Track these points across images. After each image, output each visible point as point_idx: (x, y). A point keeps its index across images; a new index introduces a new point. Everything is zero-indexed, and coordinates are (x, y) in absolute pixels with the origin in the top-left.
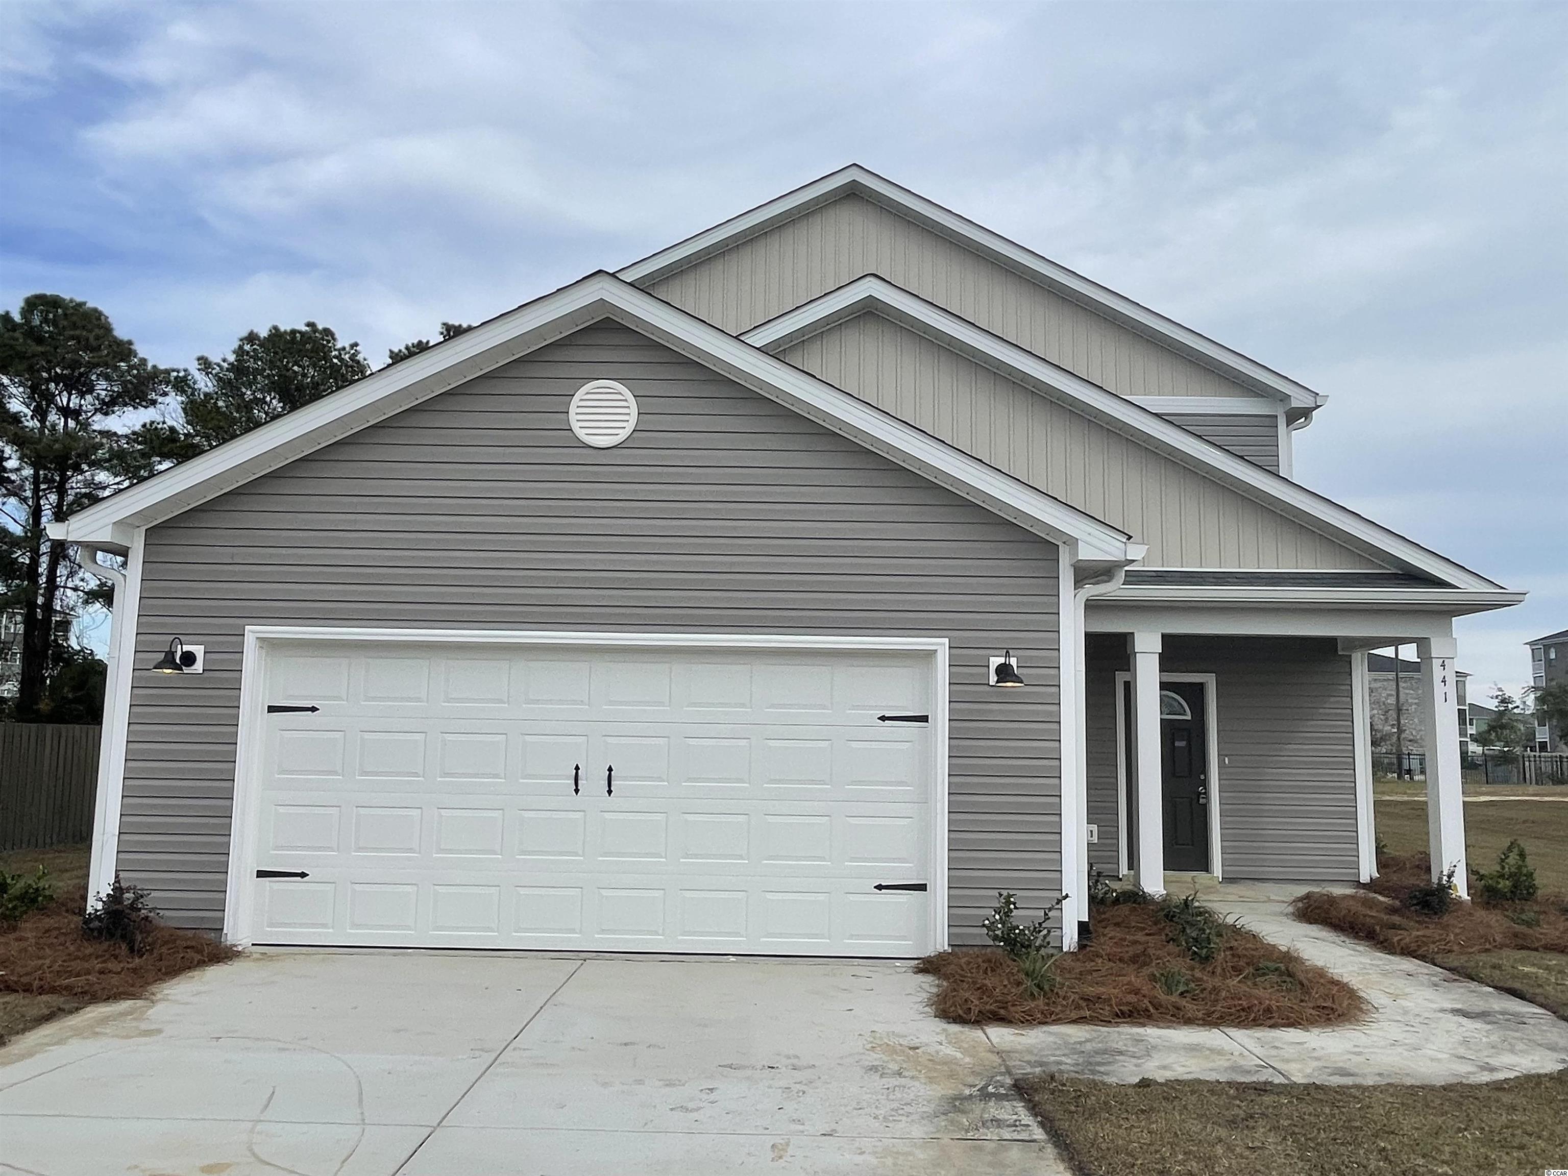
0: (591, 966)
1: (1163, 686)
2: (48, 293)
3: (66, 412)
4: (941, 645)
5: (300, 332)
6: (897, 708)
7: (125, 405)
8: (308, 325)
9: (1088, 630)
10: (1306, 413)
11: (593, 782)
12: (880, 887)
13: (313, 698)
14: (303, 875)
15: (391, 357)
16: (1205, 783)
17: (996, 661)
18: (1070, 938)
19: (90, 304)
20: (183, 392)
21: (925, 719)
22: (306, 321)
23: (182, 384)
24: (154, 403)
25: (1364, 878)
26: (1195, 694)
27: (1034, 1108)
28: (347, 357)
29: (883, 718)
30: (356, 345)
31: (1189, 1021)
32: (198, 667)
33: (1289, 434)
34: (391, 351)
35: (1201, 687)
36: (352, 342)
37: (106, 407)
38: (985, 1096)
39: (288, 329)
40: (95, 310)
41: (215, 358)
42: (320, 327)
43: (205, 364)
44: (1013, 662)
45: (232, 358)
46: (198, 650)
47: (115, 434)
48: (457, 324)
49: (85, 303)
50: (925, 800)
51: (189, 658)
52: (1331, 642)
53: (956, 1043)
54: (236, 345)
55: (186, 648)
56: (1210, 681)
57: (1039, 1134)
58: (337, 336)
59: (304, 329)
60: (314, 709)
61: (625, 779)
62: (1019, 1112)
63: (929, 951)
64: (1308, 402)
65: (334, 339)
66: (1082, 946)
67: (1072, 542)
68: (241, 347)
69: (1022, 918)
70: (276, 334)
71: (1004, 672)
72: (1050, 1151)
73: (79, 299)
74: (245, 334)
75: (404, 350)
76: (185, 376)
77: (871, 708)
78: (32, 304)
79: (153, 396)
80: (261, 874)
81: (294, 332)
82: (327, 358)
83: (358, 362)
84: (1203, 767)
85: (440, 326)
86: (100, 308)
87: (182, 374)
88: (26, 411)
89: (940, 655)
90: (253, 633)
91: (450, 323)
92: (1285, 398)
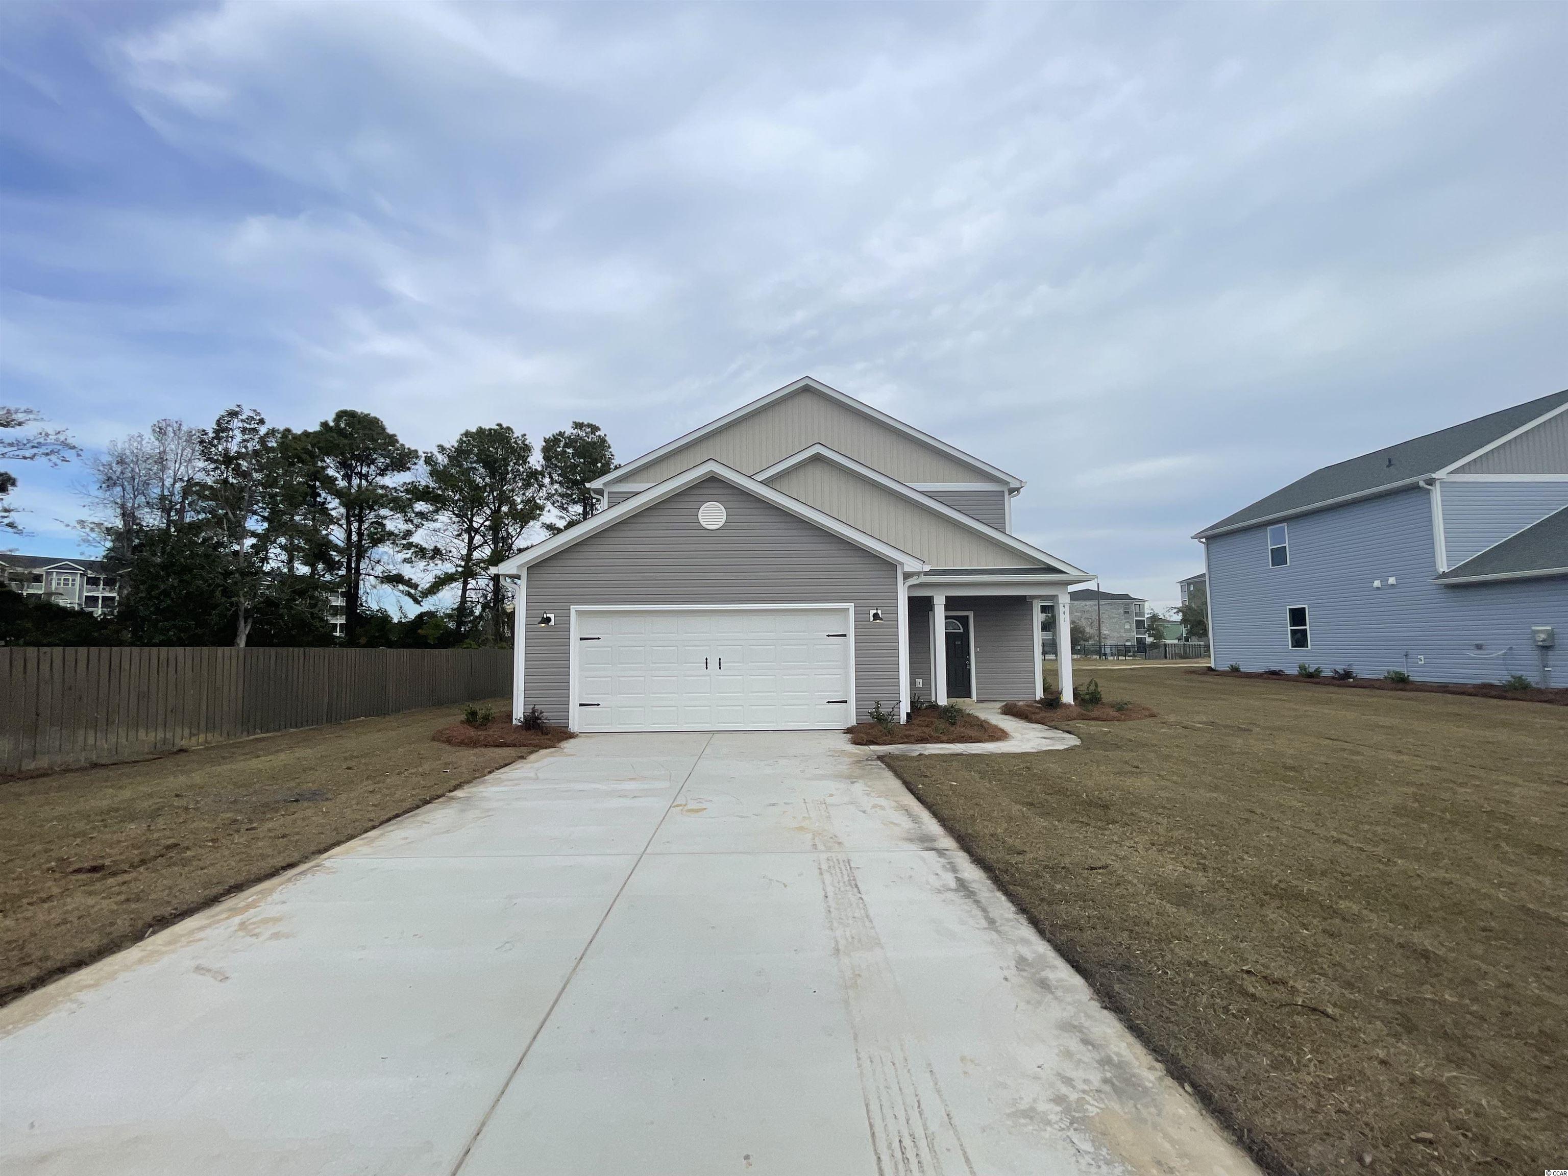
0: (717, 736)
1: (946, 617)
2: (348, 409)
3: (361, 476)
4: (851, 606)
5: (494, 430)
6: (833, 632)
7: (393, 470)
8: (498, 425)
9: (911, 595)
10: (1018, 490)
11: (714, 664)
12: (829, 702)
13: (599, 634)
14: (598, 705)
15: (545, 442)
16: (969, 660)
17: (873, 612)
18: (903, 718)
19: (372, 415)
20: (430, 464)
21: (845, 635)
22: (497, 423)
23: (429, 460)
24: (409, 469)
25: (1038, 699)
26: (964, 621)
27: (883, 762)
28: (520, 442)
29: (828, 636)
30: (525, 435)
31: (942, 742)
32: (552, 623)
33: (1009, 499)
34: (545, 438)
35: (967, 617)
36: (522, 433)
37: (382, 472)
38: (867, 760)
39: (487, 428)
40: (375, 418)
41: (447, 445)
42: (504, 426)
43: (442, 449)
44: (879, 612)
45: (456, 445)
46: (552, 616)
47: (388, 487)
48: (581, 422)
49: (369, 414)
50: (846, 667)
51: (549, 619)
52: (1024, 598)
53: (859, 750)
54: (458, 437)
55: (548, 615)
56: (971, 615)
57: (884, 766)
58: (514, 430)
59: (497, 427)
60: (599, 638)
61: (726, 662)
62: (879, 763)
63: (849, 726)
64: (1017, 485)
65: (513, 433)
66: (907, 721)
67: (902, 564)
68: (461, 439)
69: (883, 711)
70: (481, 431)
71: (876, 616)
72: (887, 769)
73: (366, 412)
74: (463, 431)
75: (552, 437)
76: (432, 456)
77: (824, 631)
78: (340, 415)
79: (409, 465)
80: (581, 705)
81: (490, 430)
82: (508, 442)
83: (526, 445)
84: (969, 654)
85: (571, 423)
86: (378, 417)
87: (429, 455)
88: (337, 475)
89: (850, 610)
90: (574, 608)
91: (577, 421)
92: (1007, 483)
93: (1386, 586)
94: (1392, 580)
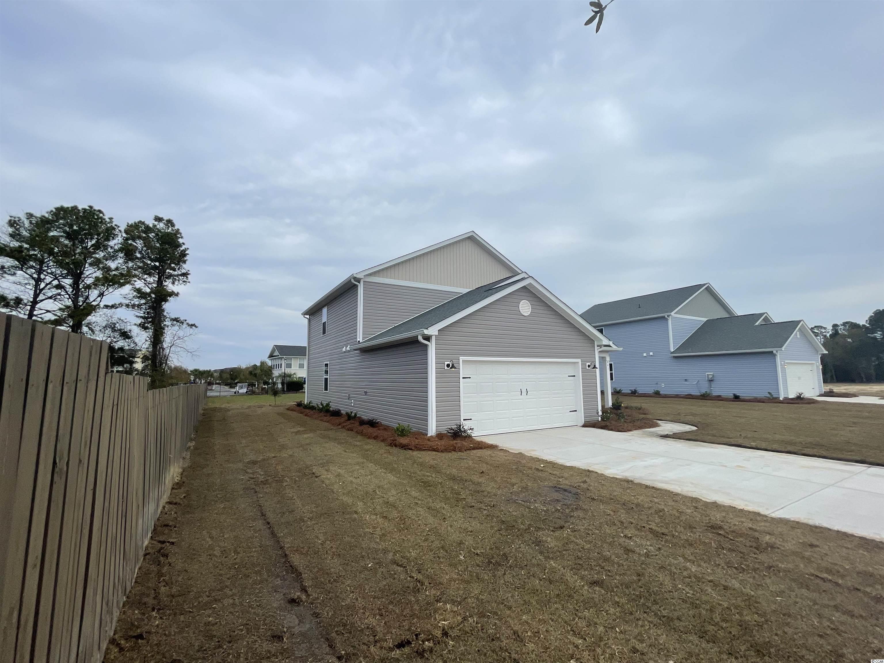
11: (524, 392)
12: (570, 411)
13: (470, 375)
14: (471, 419)
17: (588, 364)
21: (575, 376)
29: (569, 376)
46: (450, 363)
50: (576, 393)
51: (449, 366)
60: (470, 378)
61: (529, 391)
63: (579, 424)
65: (102, 215)
68: (52, 211)
75: (134, 224)
77: (567, 374)
80: (464, 420)
82: (96, 222)
83: (112, 226)
89: (579, 363)
90: (462, 358)
91: (157, 216)
93: (648, 355)
94: (651, 354)
